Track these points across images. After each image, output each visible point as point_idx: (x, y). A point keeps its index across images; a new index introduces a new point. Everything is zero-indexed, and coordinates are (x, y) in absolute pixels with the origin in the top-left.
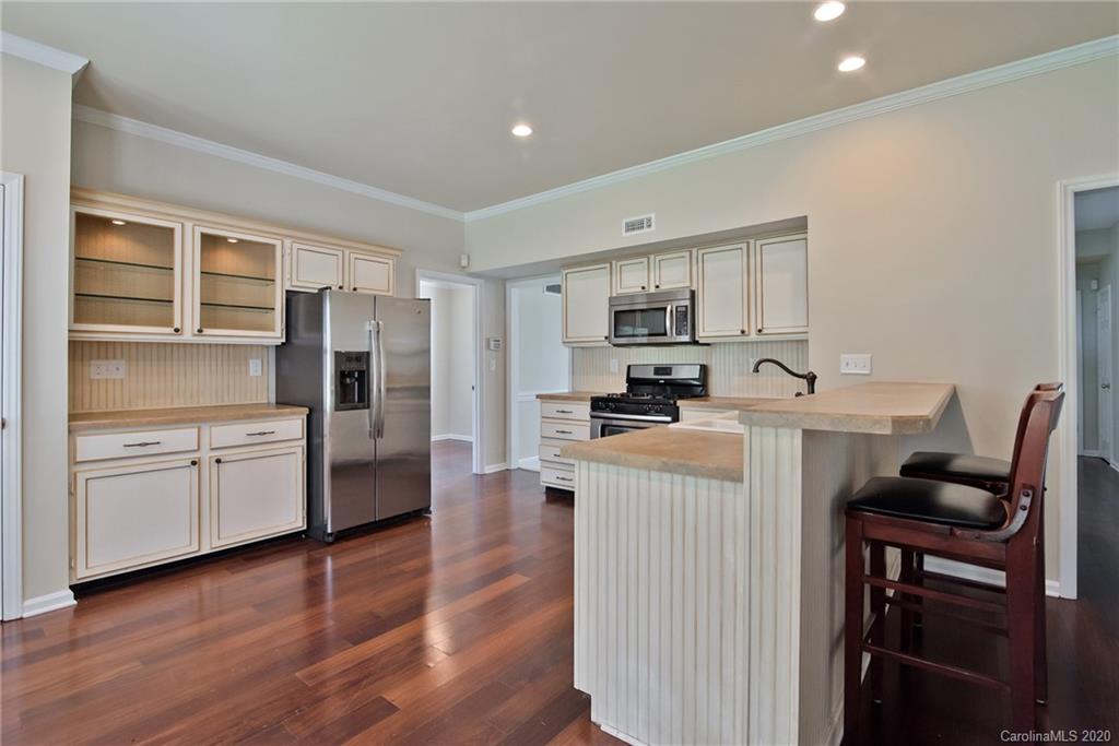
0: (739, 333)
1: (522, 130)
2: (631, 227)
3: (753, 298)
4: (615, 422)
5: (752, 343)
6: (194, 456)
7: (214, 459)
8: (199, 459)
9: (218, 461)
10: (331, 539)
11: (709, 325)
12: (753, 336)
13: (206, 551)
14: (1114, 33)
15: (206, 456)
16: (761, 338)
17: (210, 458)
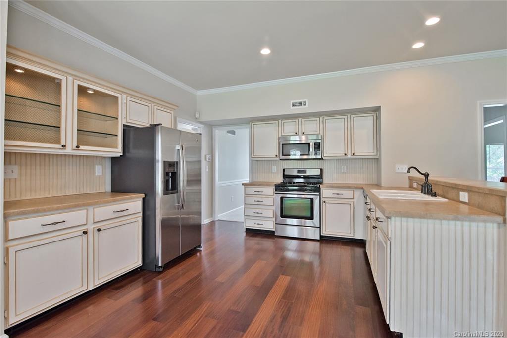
0: (344, 155)
1: (266, 52)
2: (295, 105)
3: (349, 140)
4: (288, 196)
5: (349, 159)
6: (84, 228)
7: (96, 229)
8: (87, 229)
9: (99, 230)
10: (161, 269)
11: (328, 150)
12: (349, 156)
13: (91, 288)
14: (506, 49)
15: (91, 227)
16: (354, 157)
17: (93, 228)
